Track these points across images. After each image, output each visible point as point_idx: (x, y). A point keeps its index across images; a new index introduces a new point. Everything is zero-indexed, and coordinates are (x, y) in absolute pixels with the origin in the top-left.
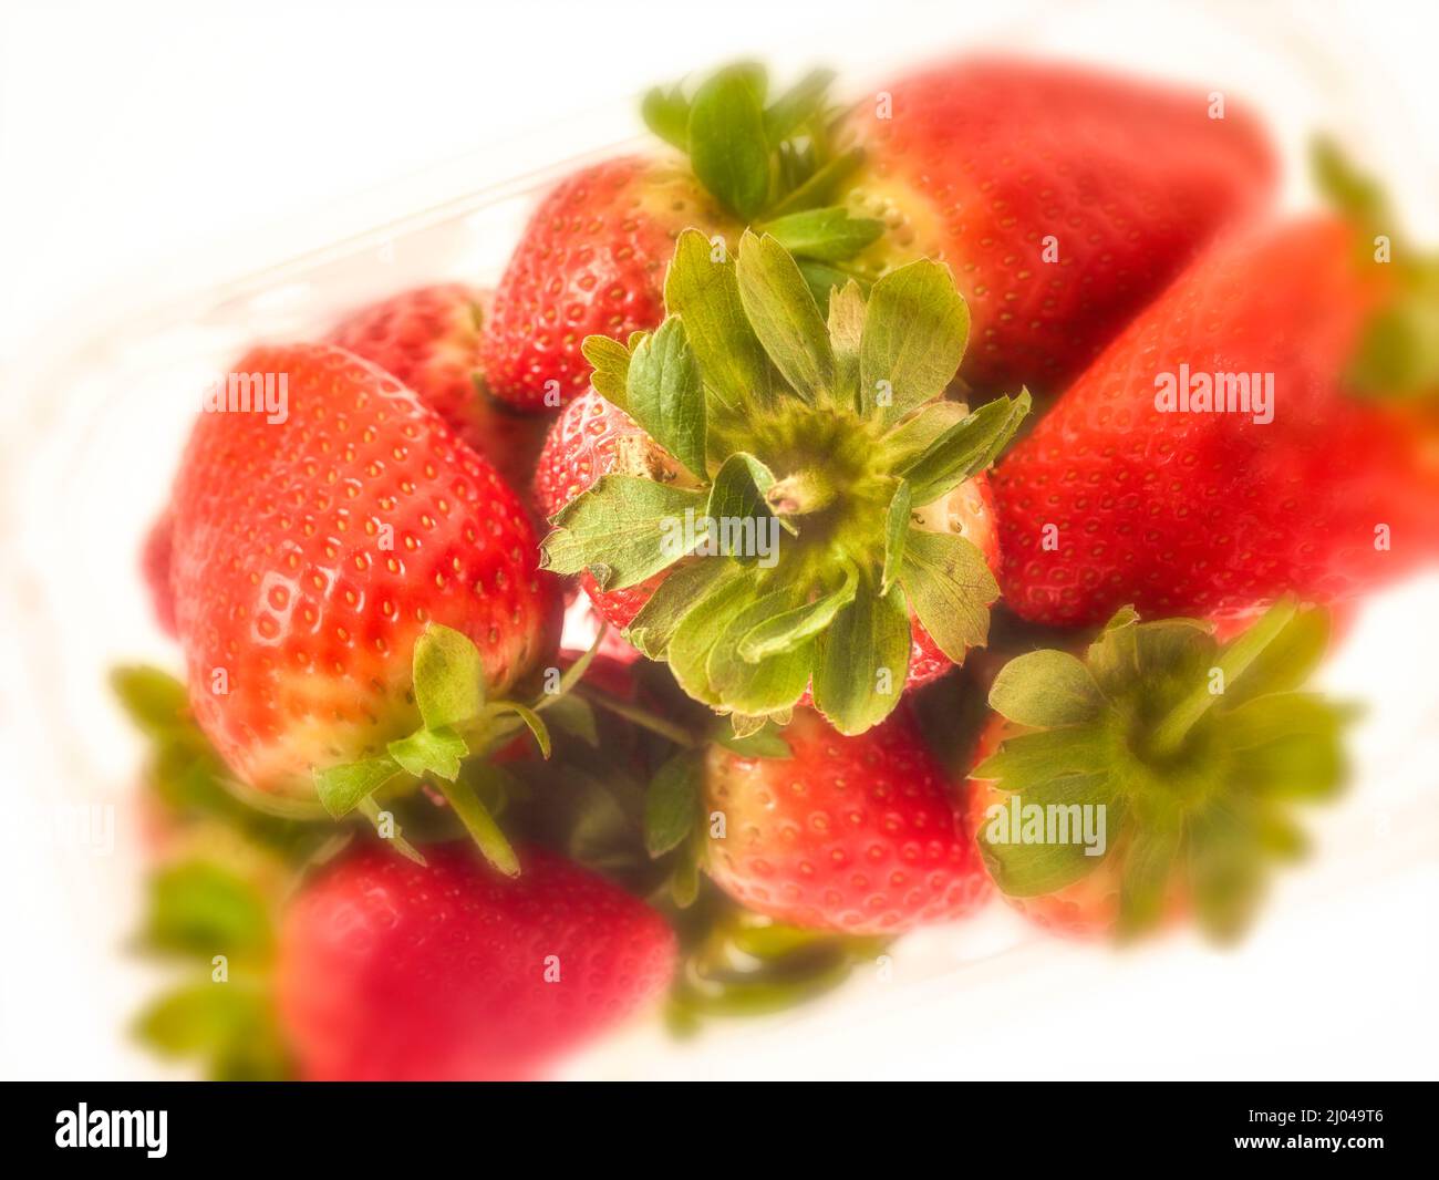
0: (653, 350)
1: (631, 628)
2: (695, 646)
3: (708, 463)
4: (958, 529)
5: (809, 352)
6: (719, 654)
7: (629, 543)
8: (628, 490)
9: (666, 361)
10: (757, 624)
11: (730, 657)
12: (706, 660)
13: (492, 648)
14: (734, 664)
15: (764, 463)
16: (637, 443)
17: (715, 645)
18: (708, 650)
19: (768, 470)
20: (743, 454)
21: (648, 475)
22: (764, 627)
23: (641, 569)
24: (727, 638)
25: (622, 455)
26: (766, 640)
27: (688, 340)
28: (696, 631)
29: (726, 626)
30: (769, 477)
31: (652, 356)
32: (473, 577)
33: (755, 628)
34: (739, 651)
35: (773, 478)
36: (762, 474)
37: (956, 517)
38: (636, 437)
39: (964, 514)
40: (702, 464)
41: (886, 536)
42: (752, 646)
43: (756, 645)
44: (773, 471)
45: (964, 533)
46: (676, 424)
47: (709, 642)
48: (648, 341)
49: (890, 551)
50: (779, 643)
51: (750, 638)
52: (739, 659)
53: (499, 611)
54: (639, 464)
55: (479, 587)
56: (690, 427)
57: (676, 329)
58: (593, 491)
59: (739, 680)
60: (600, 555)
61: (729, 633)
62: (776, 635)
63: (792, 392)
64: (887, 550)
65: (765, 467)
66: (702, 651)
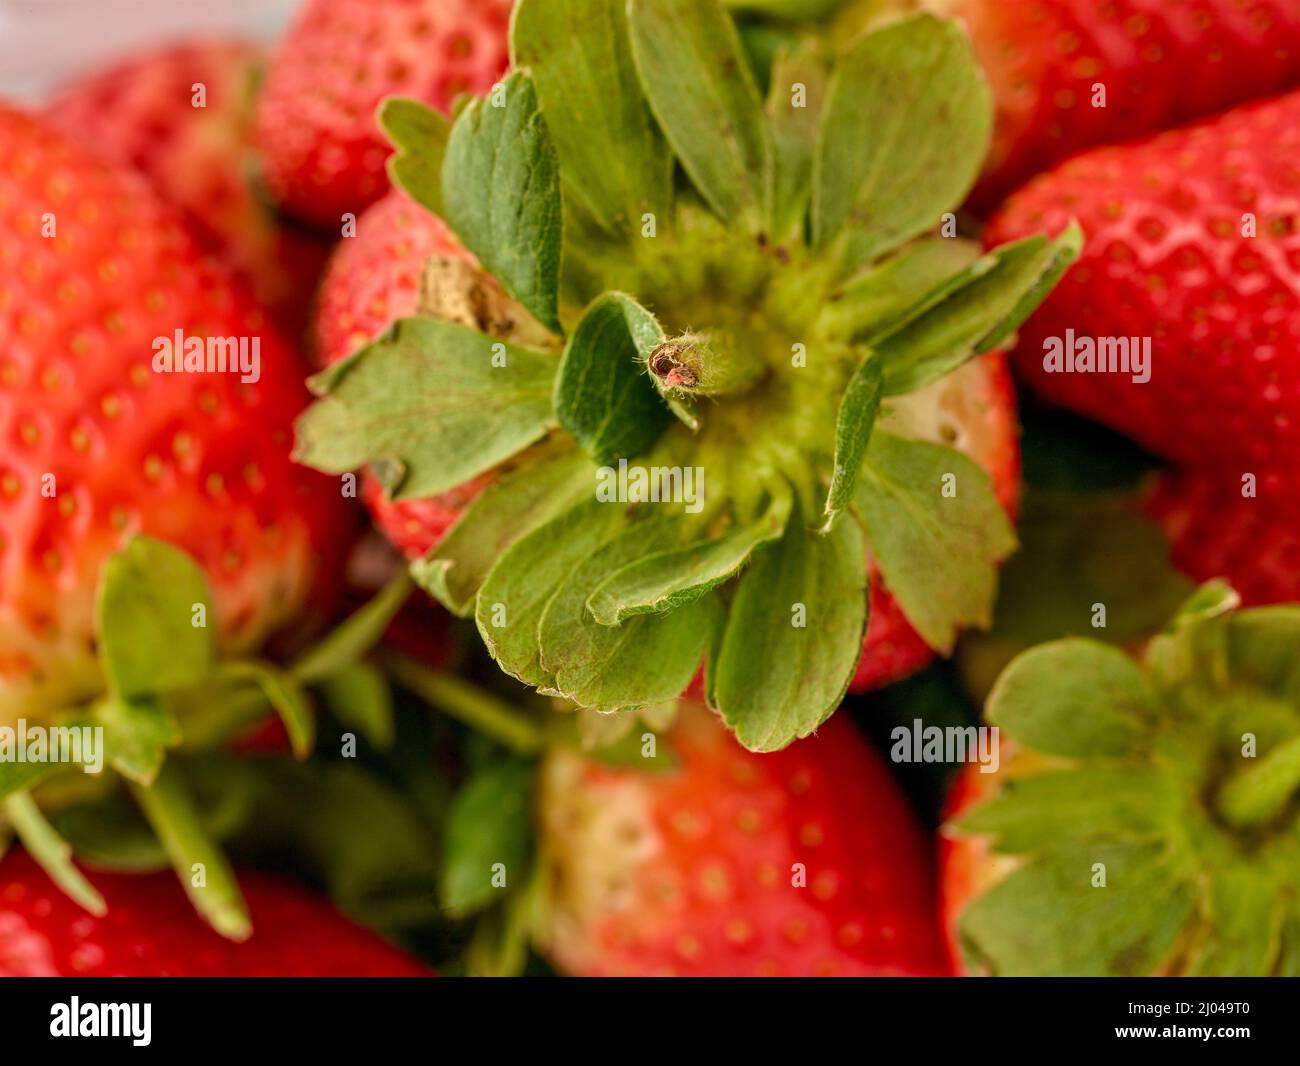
0: (484, 122)
1: (430, 560)
2: (522, 592)
3: (562, 307)
4: (951, 436)
5: (733, 145)
6: (558, 609)
7: (433, 427)
8: (436, 344)
9: (503, 142)
10: (623, 565)
11: (577, 617)
12: (538, 617)
13: (229, 578)
14: (582, 628)
15: (650, 310)
16: (455, 270)
17: (555, 596)
18: (542, 602)
19: (656, 322)
20: (618, 294)
21: (470, 321)
22: (633, 570)
23: (450, 469)
24: (575, 584)
25: (431, 286)
26: (634, 590)
27: (540, 109)
28: (527, 570)
29: (575, 568)
30: (656, 332)
31: (483, 132)
32: (207, 467)
33: (619, 571)
34: (589, 606)
35: (661, 332)
36: (645, 327)
37: (951, 419)
38: (454, 260)
39: (963, 414)
40: (553, 308)
41: (837, 437)
42: (610, 597)
43: (616, 598)
44: (662, 323)
45: (963, 443)
46: (513, 243)
47: (546, 588)
48: (478, 108)
49: (841, 462)
50: (653, 597)
51: (610, 585)
52: (588, 620)
53: (245, 522)
54: (456, 303)
55: (216, 484)
56: (535, 247)
57: (521, 90)
58: (383, 342)
59: (589, 651)
60: (386, 446)
61: (579, 577)
62: (649, 585)
63: (703, 204)
64: (836, 460)
65: (651, 315)
66: (534, 600)
